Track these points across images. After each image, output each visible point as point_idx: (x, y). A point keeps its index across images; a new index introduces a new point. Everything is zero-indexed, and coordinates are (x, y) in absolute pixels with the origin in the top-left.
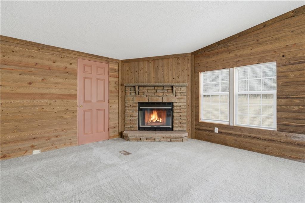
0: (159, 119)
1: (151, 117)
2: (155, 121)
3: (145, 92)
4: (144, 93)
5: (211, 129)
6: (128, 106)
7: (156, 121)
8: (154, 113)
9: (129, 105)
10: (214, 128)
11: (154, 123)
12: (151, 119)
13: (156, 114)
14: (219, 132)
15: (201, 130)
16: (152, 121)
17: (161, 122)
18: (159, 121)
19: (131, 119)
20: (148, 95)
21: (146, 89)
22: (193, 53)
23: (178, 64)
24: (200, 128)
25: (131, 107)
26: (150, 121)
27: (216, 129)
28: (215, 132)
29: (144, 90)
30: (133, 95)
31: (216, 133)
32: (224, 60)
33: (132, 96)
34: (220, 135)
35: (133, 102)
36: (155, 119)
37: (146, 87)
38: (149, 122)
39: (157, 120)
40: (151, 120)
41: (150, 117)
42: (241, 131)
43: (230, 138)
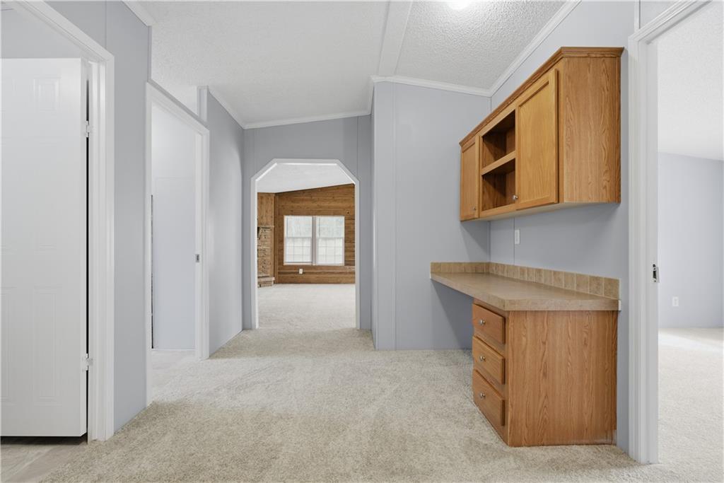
5: (296, 271)
10: (299, 270)
14: (304, 273)
24: (284, 272)
31: (301, 274)
32: (308, 208)
42: (321, 269)
43: (313, 277)
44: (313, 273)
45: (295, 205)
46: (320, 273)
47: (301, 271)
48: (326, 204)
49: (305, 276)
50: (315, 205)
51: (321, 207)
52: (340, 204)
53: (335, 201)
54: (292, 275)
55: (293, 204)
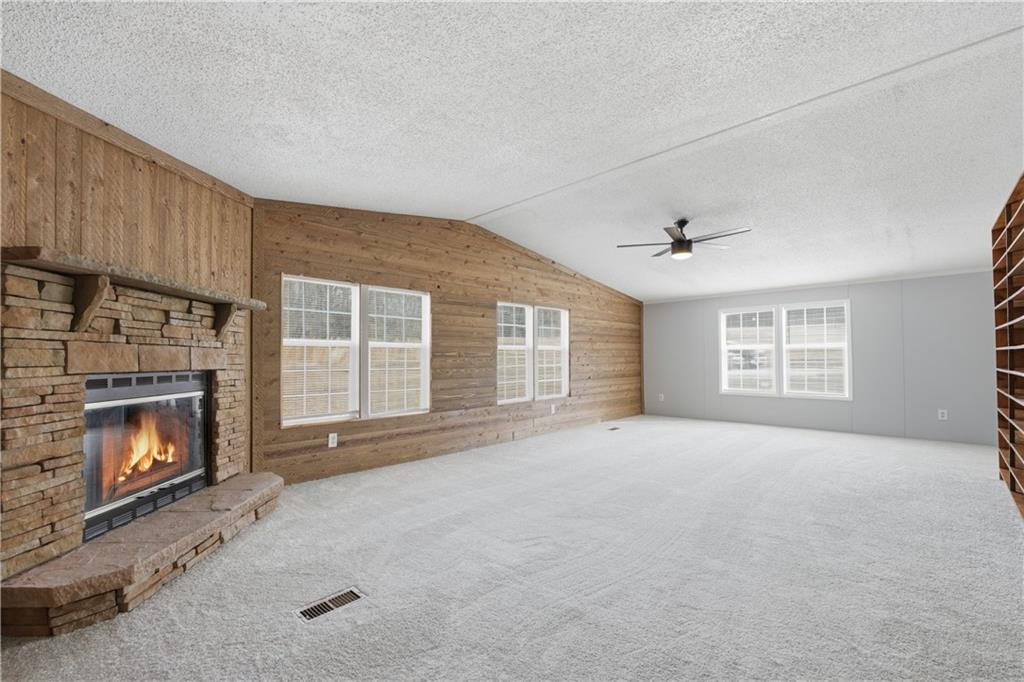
0: (166, 452)
1: (131, 450)
2: (147, 465)
3: (123, 315)
4: (117, 321)
5: (318, 441)
6: (23, 401)
7: (155, 460)
8: (143, 423)
9: (24, 393)
10: (328, 437)
11: (143, 474)
12: (129, 458)
13: (153, 428)
14: (341, 444)
15: (287, 453)
16: (135, 468)
17: (174, 463)
18: (163, 458)
19: (42, 486)
20: (136, 332)
21: (130, 301)
22: (260, 203)
23: (223, 220)
24: (283, 449)
25: (43, 408)
26: (124, 474)
27: (333, 438)
28: (330, 445)
29: (118, 306)
30: (59, 326)
31: (332, 448)
32: (350, 261)
33: (57, 336)
34: (342, 450)
35: (57, 371)
36: (148, 455)
37: (130, 292)
38: (122, 479)
39: (159, 458)
40: (133, 463)
41: (125, 451)
42: (384, 427)
43: (363, 451)
44: (363, 441)
45: (317, 246)
46: (380, 438)
47: (333, 440)
48: (393, 259)
49: (344, 453)
50: (366, 254)
51: (382, 264)
52: (423, 265)
53: (413, 252)
54: (308, 456)
55: (310, 245)
